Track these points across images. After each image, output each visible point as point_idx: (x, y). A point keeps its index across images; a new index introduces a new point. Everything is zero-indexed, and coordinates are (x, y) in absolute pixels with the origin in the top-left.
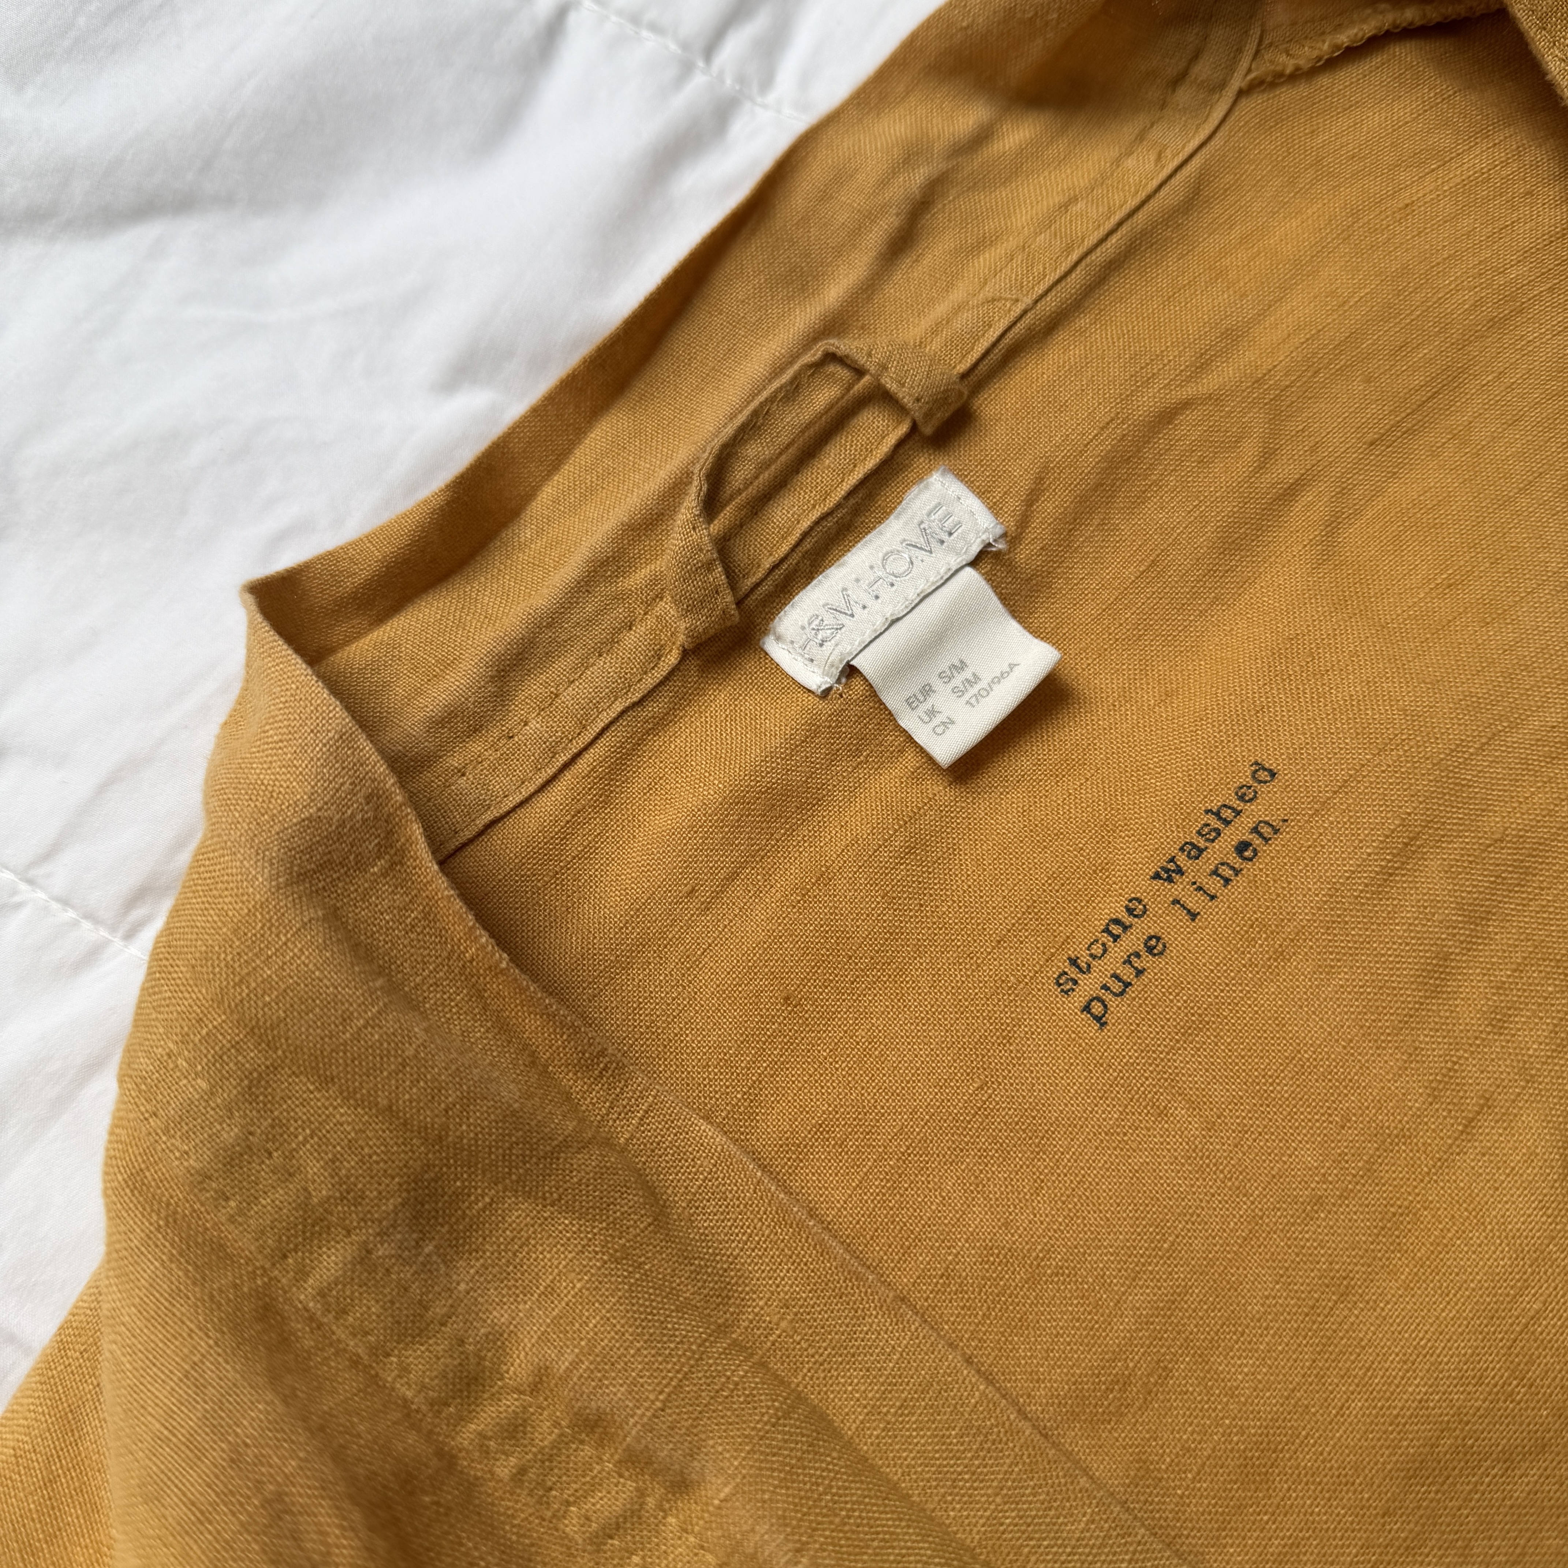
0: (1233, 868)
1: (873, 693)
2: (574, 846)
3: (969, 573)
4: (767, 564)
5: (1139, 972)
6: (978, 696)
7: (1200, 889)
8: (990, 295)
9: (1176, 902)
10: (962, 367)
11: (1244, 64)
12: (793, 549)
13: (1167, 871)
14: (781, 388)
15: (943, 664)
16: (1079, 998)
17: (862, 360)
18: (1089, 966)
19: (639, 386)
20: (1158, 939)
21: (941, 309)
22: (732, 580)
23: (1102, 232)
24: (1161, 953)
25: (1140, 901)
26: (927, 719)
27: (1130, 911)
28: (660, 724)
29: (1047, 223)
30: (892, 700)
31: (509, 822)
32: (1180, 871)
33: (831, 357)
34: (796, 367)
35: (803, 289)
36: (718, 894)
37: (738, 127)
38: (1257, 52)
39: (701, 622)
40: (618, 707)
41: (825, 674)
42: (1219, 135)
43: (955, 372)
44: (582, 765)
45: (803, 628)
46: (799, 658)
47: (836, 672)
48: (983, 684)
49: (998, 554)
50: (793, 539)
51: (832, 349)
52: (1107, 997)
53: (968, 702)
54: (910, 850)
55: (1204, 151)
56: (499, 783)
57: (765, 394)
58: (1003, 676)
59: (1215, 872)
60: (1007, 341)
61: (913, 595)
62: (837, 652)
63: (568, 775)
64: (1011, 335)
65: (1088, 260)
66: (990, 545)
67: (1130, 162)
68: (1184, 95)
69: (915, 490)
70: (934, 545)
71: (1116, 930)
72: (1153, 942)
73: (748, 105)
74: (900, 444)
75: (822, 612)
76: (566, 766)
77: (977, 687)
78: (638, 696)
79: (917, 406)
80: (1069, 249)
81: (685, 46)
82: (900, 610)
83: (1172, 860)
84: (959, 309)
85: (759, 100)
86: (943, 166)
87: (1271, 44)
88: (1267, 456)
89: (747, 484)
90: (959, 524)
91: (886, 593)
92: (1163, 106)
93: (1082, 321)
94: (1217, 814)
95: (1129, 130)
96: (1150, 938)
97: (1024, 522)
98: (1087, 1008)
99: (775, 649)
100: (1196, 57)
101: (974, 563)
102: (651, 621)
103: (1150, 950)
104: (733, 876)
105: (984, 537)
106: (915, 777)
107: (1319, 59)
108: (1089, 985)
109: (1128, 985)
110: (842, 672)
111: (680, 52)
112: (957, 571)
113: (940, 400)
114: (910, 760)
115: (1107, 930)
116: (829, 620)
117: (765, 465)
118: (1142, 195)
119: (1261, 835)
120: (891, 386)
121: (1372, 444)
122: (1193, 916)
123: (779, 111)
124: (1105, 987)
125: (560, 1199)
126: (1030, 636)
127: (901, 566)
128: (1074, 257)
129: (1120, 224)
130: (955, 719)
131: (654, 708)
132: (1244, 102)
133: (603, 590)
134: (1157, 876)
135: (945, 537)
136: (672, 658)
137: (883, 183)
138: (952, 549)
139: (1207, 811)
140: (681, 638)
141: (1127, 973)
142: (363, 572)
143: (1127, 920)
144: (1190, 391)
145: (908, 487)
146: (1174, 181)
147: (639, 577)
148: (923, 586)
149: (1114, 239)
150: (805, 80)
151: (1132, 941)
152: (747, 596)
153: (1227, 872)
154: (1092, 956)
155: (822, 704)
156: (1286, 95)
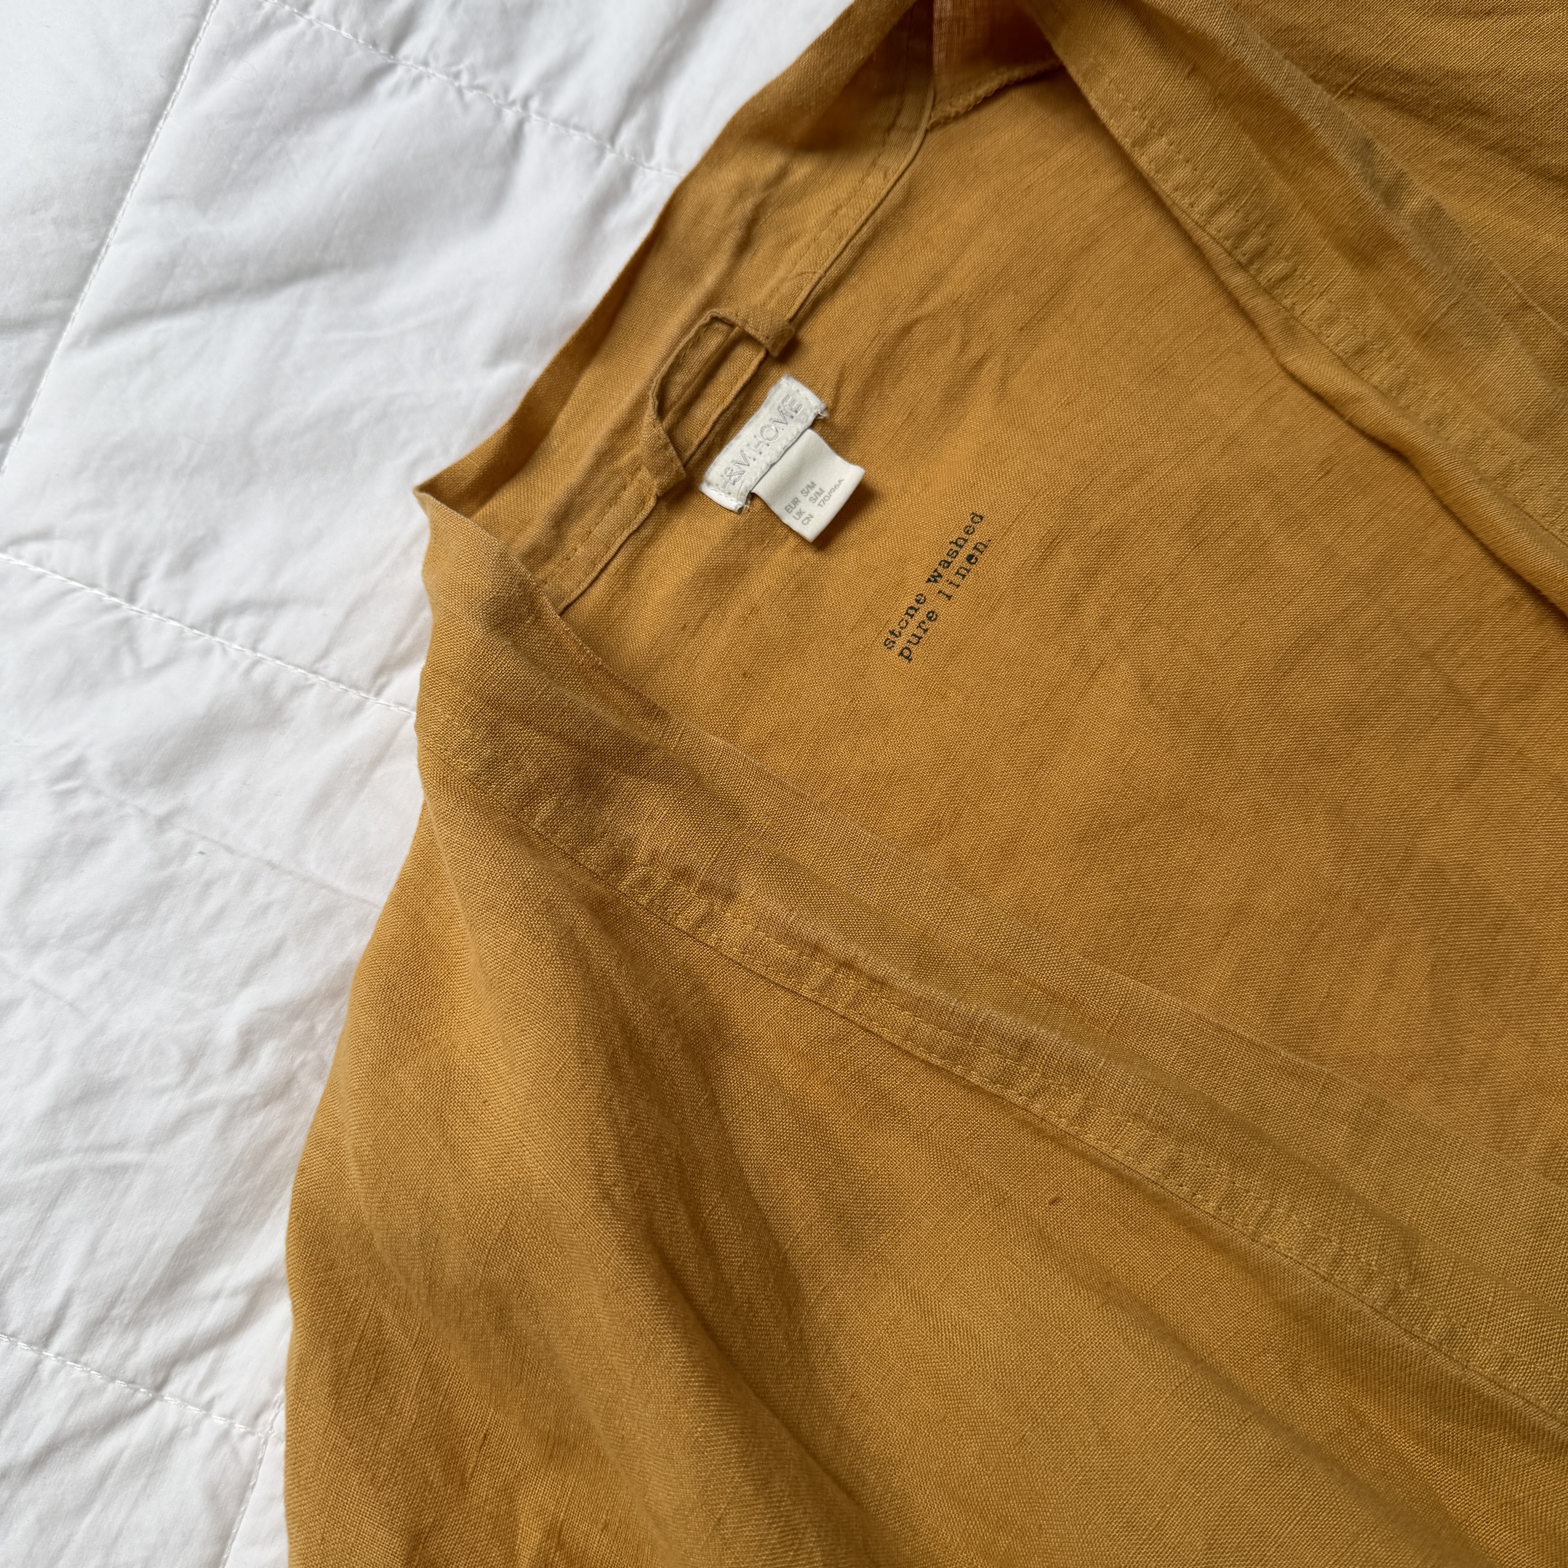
0: (966, 569)
1: (766, 507)
2: (616, 612)
3: (810, 431)
4: (696, 442)
5: (926, 631)
6: (824, 500)
7: (951, 583)
8: (799, 271)
9: (940, 592)
10: (789, 315)
11: (927, 114)
12: (710, 432)
13: (933, 576)
14: (690, 340)
15: (803, 486)
16: (897, 650)
17: (733, 318)
18: (900, 633)
19: (605, 349)
20: (933, 612)
21: (772, 283)
22: (679, 453)
23: (858, 225)
24: (935, 619)
25: (922, 595)
26: (797, 517)
27: (918, 601)
28: (650, 541)
29: (826, 223)
30: (777, 509)
31: (577, 605)
32: (940, 576)
33: (715, 319)
34: (696, 327)
35: (692, 280)
36: (698, 627)
37: (637, 184)
38: (933, 106)
39: (665, 479)
40: (626, 534)
41: (738, 500)
42: (918, 157)
43: (786, 319)
44: (611, 569)
45: (722, 476)
46: (723, 494)
47: (744, 498)
48: (826, 493)
49: (824, 420)
50: (709, 426)
51: (715, 315)
52: (911, 646)
53: (819, 505)
54: (799, 589)
55: (911, 168)
56: (567, 584)
57: (681, 345)
58: (836, 487)
59: (958, 573)
60: (812, 297)
61: (780, 449)
62: (743, 487)
63: (604, 576)
64: (814, 293)
65: (852, 243)
66: (819, 415)
67: (869, 180)
68: (894, 136)
69: (773, 389)
70: (788, 418)
71: (911, 612)
72: (931, 615)
73: (641, 168)
74: (761, 364)
75: (731, 465)
76: (602, 571)
77: (822, 496)
78: (636, 526)
79: (767, 341)
80: (840, 238)
81: (598, 137)
82: (774, 458)
83: (936, 571)
84: (782, 281)
85: (646, 164)
86: (762, 196)
87: (940, 101)
88: (965, 345)
89: (679, 397)
90: (800, 406)
91: (766, 450)
92: (884, 144)
93: (853, 280)
94: (956, 543)
95: (866, 160)
96: (929, 613)
97: (836, 400)
98: (901, 654)
99: (708, 491)
100: (899, 113)
101: (812, 426)
102: (636, 483)
103: (930, 619)
104: (705, 616)
105: (815, 411)
106: (796, 550)
107: (969, 106)
108: (901, 643)
109: (920, 638)
110: (748, 497)
111: (595, 141)
112: (803, 432)
113: (780, 336)
114: (792, 541)
115: (907, 613)
116: (735, 469)
117: (686, 386)
118: (878, 200)
119: (978, 550)
120: (752, 332)
121: (1021, 329)
122: (949, 597)
123: (659, 170)
124: (909, 642)
125: (648, 774)
126: (847, 463)
127: (770, 433)
128: (844, 242)
129: (867, 219)
130: (813, 514)
131: (646, 532)
132: (929, 136)
133: (606, 469)
134: (929, 580)
135: (794, 414)
136: (651, 503)
137: (729, 211)
138: (798, 420)
139: (951, 543)
140: (655, 490)
141: (919, 632)
142: (470, 477)
143: (917, 606)
144: (918, 313)
145: (768, 387)
146: (895, 189)
147: (625, 459)
148: (785, 443)
149: (865, 229)
150: (672, 150)
151: (921, 616)
152: (688, 462)
153: (963, 572)
154: (902, 628)
155: (739, 517)
156: (954, 128)
